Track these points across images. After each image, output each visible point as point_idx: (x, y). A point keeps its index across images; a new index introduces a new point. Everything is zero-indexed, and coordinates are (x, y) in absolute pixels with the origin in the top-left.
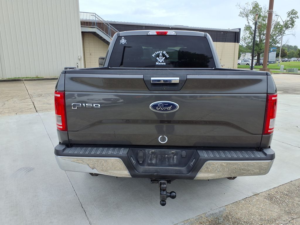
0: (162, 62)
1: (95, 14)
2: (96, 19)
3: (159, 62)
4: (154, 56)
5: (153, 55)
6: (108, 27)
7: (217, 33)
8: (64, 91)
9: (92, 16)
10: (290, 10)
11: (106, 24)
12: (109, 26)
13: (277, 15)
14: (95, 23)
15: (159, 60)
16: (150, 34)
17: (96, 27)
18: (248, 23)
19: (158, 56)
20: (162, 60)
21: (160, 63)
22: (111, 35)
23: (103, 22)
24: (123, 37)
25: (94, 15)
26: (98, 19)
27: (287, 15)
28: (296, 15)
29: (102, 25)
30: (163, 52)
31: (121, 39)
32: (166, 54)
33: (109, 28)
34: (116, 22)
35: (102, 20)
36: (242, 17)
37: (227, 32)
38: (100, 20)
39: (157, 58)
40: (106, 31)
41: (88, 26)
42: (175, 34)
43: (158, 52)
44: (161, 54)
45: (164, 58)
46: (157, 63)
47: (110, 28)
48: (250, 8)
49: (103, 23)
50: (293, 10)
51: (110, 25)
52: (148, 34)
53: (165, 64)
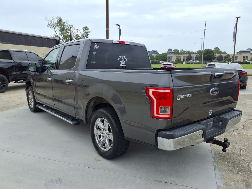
0: (124, 64)
3: (122, 64)
5: (118, 59)
7: (42, 40)
8: (173, 87)
10: (84, 27)
13: (77, 29)
15: (122, 63)
18: (56, 33)
19: (121, 59)
24: (96, 44)
27: (82, 30)
28: (89, 31)
30: (124, 57)
31: (94, 45)
32: (126, 58)
36: (50, 28)
37: (51, 39)
39: (121, 61)
42: (130, 44)
43: (121, 57)
44: (123, 58)
46: (121, 65)
48: (56, 21)
50: (86, 26)
52: (113, 42)
53: (125, 66)
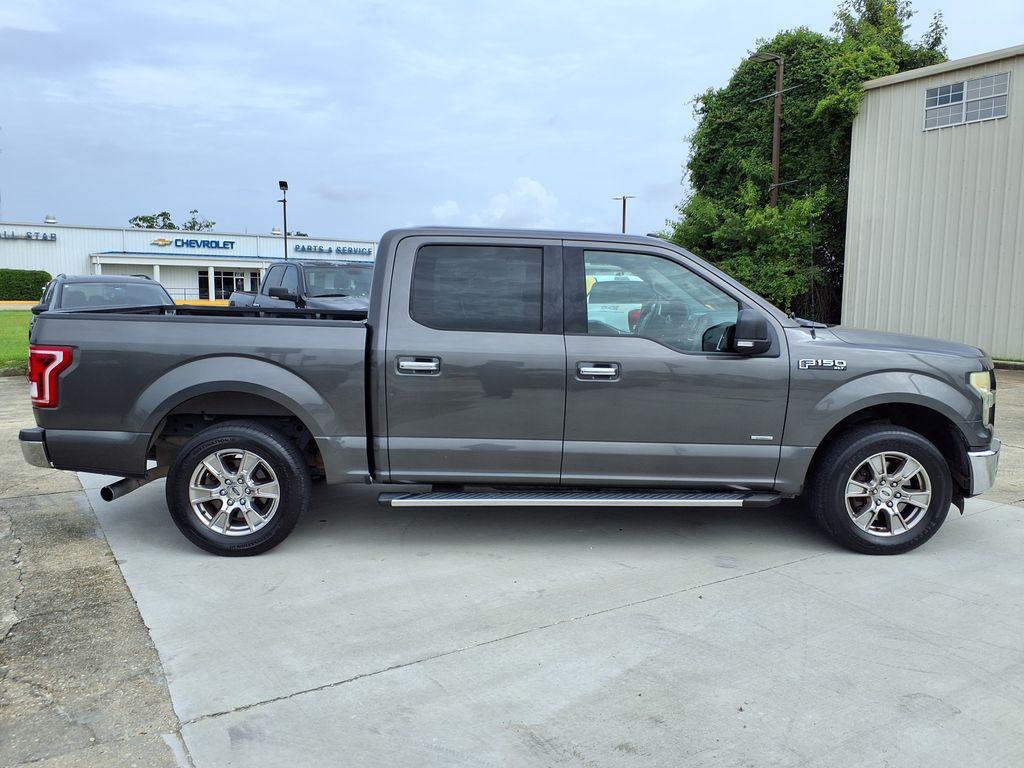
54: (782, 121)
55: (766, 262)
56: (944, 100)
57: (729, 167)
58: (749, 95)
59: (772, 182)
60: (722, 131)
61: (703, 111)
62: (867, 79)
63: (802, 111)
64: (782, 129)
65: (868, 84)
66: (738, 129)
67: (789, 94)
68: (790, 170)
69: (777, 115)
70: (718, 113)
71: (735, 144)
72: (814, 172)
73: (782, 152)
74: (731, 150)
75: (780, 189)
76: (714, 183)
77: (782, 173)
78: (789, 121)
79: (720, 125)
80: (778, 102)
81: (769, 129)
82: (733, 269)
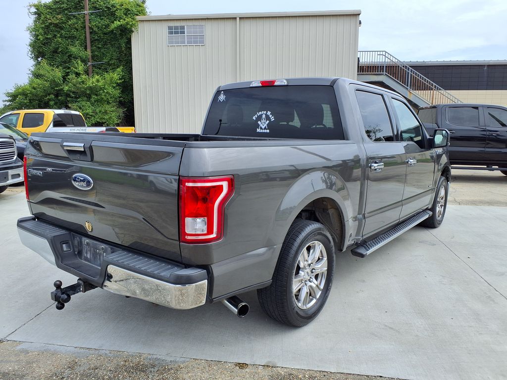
0: (265, 129)
1: (386, 52)
2: (386, 61)
4: (255, 119)
6: (406, 71)
9: (379, 56)
11: (403, 66)
12: (408, 69)
14: (383, 67)
15: (262, 126)
16: (254, 85)
17: (384, 73)
19: (260, 118)
20: (265, 125)
21: (262, 129)
22: (410, 86)
23: (399, 64)
24: (222, 92)
25: (384, 53)
26: (389, 60)
29: (396, 69)
30: (267, 112)
31: (220, 95)
32: (271, 116)
33: (408, 73)
34: (427, 63)
35: (396, 61)
38: (394, 61)
39: (259, 122)
40: (403, 78)
41: (370, 72)
42: (286, 84)
43: (260, 113)
44: (264, 116)
45: (268, 121)
46: (258, 130)
47: (410, 73)
49: (399, 66)
51: (410, 68)
52: (251, 86)
53: (268, 131)
54: (90, 28)
55: (98, 105)
56: (176, 33)
57: (60, 50)
58: (66, 9)
59: (89, 61)
60: (52, 27)
61: (35, 13)
62: (137, 15)
63: (102, 25)
64: (91, 33)
65: (138, 18)
66: (62, 28)
67: (92, 14)
68: (97, 56)
69: (87, 24)
70: (48, 16)
71: (61, 37)
72: (111, 59)
73: (92, 46)
74: (60, 40)
75: (93, 66)
76: (50, 58)
77: (93, 57)
78: (95, 29)
79: (51, 24)
80: (87, 18)
81: (83, 31)
82: (80, 108)
